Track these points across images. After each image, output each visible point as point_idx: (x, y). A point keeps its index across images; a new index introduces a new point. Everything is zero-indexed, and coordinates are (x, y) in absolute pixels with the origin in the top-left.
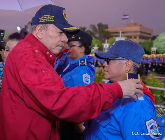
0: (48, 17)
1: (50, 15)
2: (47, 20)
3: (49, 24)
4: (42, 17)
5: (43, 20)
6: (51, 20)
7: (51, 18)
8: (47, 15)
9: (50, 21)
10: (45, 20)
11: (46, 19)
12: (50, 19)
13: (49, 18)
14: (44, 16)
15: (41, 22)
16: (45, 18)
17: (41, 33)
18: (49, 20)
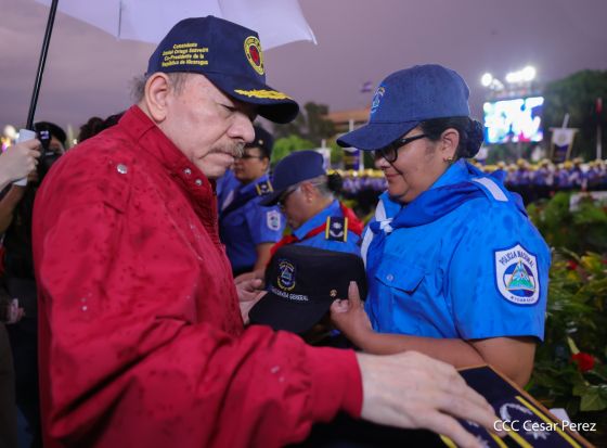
0: (188, 48)
1: (196, 45)
2: (185, 60)
3: (190, 75)
4: (172, 49)
5: (172, 60)
6: (199, 59)
7: (198, 53)
8: (188, 45)
9: (195, 62)
10: (180, 60)
11: (183, 57)
12: (196, 56)
13: (193, 54)
14: (180, 46)
15: (166, 64)
16: (178, 55)
17: (162, 102)
18: (192, 59)
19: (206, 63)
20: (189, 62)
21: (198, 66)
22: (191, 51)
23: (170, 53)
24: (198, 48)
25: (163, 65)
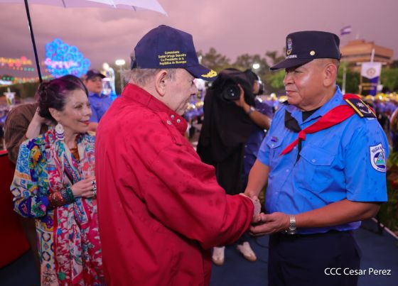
0: (175, 54)
1: (178, 52)
2: (175, 61)
3: (177, 69)
4: (164, 55)
5: (166, 61)
6: (182, 60)
7: (181, 57)
8: (174, 52)
9: (180, 62)
10: (171, 61)
11: (173, 59)
12: (180, 59)
13: (178, 57)
14: (169, 53)
15: (163, 64)
16: (169, 58)
18: (178, 61)
19: (185, 62)
21: (181, 64)
23: (164, 57)
24: (180, 54)
25: (161, 64)
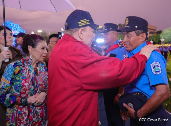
1: (86, 20)
2: (85, 24)
4: (80, 21)
8: (84, 20)
10: (84, 24)
12: (87, 22)
13: (86, 22)
14: (82, 20)
15: (81, 25)
18: (87, 23)
19: (89, 23)
20: (86, 24)
21: (88, 24)
22: (86, 21)
23: (81, 22)
24: (87, 20)
25: (79, 25)
